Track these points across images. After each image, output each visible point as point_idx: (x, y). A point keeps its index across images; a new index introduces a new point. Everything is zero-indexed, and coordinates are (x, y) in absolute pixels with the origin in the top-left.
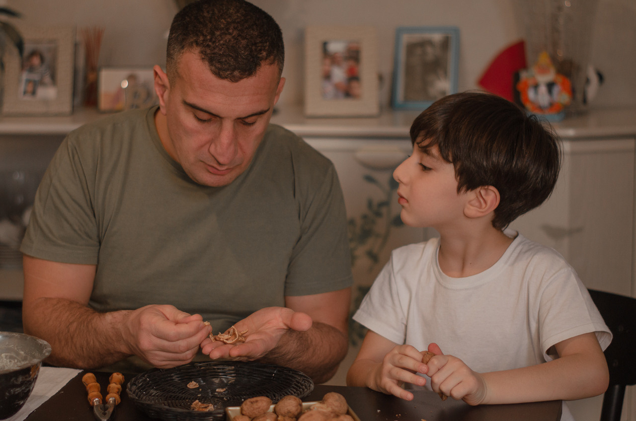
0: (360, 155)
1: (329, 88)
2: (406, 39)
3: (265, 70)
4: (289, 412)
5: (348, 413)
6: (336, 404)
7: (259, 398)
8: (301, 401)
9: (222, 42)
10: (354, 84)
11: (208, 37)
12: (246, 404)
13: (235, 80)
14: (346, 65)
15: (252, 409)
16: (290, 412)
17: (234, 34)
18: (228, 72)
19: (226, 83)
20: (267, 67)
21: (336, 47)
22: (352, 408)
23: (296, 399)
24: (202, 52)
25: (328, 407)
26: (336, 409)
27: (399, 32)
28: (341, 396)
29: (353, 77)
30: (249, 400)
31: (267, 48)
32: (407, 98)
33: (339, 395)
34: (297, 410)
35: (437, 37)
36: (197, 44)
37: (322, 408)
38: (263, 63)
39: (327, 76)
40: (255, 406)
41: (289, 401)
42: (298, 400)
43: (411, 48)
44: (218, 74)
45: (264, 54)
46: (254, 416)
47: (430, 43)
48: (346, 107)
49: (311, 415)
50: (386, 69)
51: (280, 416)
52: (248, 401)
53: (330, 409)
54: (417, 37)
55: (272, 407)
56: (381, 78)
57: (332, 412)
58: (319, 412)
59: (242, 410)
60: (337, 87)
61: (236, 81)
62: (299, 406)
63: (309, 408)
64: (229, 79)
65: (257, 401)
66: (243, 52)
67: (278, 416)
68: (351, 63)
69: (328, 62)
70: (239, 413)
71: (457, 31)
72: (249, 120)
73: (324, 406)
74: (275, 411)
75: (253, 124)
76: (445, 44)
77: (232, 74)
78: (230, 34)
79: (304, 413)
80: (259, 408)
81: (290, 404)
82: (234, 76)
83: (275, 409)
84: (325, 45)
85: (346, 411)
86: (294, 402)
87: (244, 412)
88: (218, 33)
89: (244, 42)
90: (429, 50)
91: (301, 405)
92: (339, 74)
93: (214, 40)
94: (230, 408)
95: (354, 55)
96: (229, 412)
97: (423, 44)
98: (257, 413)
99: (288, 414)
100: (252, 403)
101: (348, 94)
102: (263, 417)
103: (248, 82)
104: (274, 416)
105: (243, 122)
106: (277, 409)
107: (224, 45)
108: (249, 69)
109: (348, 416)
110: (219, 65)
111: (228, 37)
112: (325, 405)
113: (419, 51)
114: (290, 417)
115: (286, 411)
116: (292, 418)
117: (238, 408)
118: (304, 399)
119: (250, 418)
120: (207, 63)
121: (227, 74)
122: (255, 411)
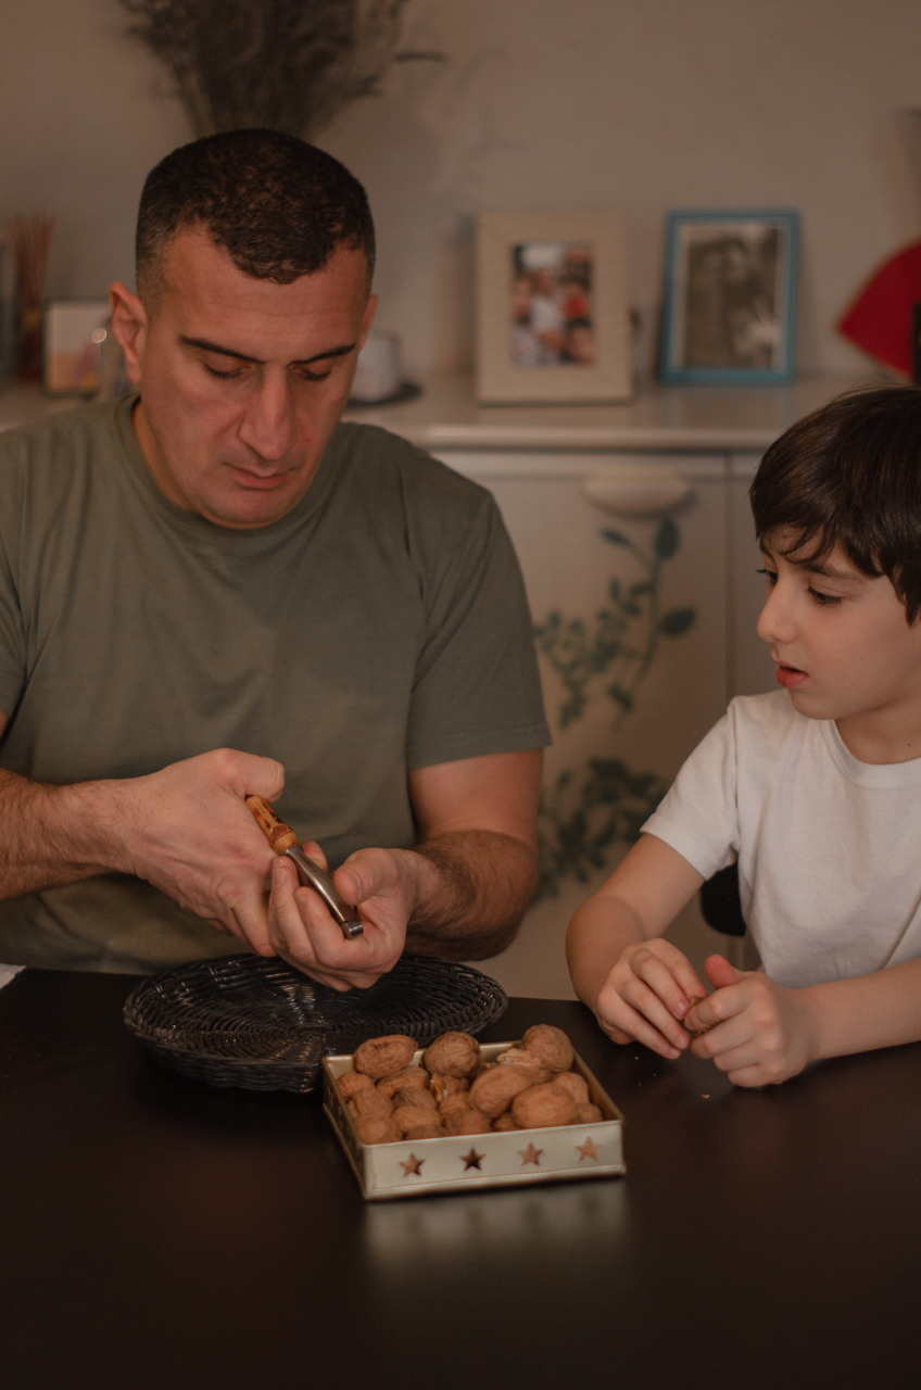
0: (596, 488)
1: (528, 343)
2: (687, 234)
3: (343, 260)
4: (453, 1066)
5: (574, 1068)
6: (551, 1049)
7: (390, 1039)
8: (476, 1042)
9: (252, 206)
10: (580, 334)
11: (224, 200)
12: (363, 1051)
13: (285, 278)
14: (562, 295)
15: (376, 1060)
16: (455, 1067)
17: (275, 191)
18: (271, 264)
19: (267, 287)
20: (347, 253)
21: (542, 257)
22: (582, 1057)
23: (466, 1040)
24: (213, 229)
25: (533, 1056)
26: (550, 1059)
27: (673, 219)
28: (561, 1033)
29: (578, 319)
30: (371, 1042)
31: (342, 216)
32: (690, 361)
33: (556, 1030)
34: (469, 1063)
35: (752, 231)
36: (203, 214)
37: (521, 1059)
38: (338, 246)
39: (524, 319)
40: (383, 1054)
41: (453, 1044)
42: (471, 1040)
43: (699, 253)
44: (251, 270)
45: (339, 227)
46: (381, 1074)
47: (737, 243)
48: (563, 383)
49: (500, 1076)
50: (647, 299)
51: (434, 1076)
52: (369, 1045)
53: (537, 1061)
54: (710, 231)
55: (419, 1053)
56: (635, 319)
57: (541, 1069)
58: (516, 1070)
59: (355, 1062)
60: (544, 340)
61: (288, 281)
62: (474, 1054)
63: (493, 1058)
64: (272, 279)
65: (386, 1045)
66: (296, 223)
67: (430, 1075)
68: (574, 290)
69: (524, 287)
70: (349, 1068)
71: (794, 218)
72: (317, 367)
73: (525, 1055)
74: (423, 1064)
75: (323, 376)
76: (770, 245)
77: (277, 266)
78: (268, 190)
79: (484, 1069)
80: (391, 1059)
81: (454, 1050)
82: (282, 272)
83: (423, 1058)
84: (517, 252)
85: (569, 1065)
86: (462, 1046)
87: (360, 1068)
88: (242, 190)
89: (296, 204)
90: (736, 257)
91: (477, 1051)
92: (548, 314)
93: (235, 202)
94: (331, 1058)
95: (578, 274)
96: (330, 1065)
97: (725, 245)
98: (386, 1068)
99: (452, 1071)
100: (376, 1048)
101: (566, 353)
102: (400, 1076)
103: (311, 286)
104: (423, 1074)
105: (305, 372)
106: (429, 1060)
107: (257, 210)
108: (311, 259)
109: (575, 1077)
110: (251, 252)
111: (265, 196)
112: (528, 1052)
113: (714, 260)
114: (455, 1077)
115: (447, 1064)
116: (459, 1079)
117: (348, 1058)
118: (483, 1038)
119: (371, 1077)
120: (225, 249)
121: (267, 268)
122: (382, 1065)
